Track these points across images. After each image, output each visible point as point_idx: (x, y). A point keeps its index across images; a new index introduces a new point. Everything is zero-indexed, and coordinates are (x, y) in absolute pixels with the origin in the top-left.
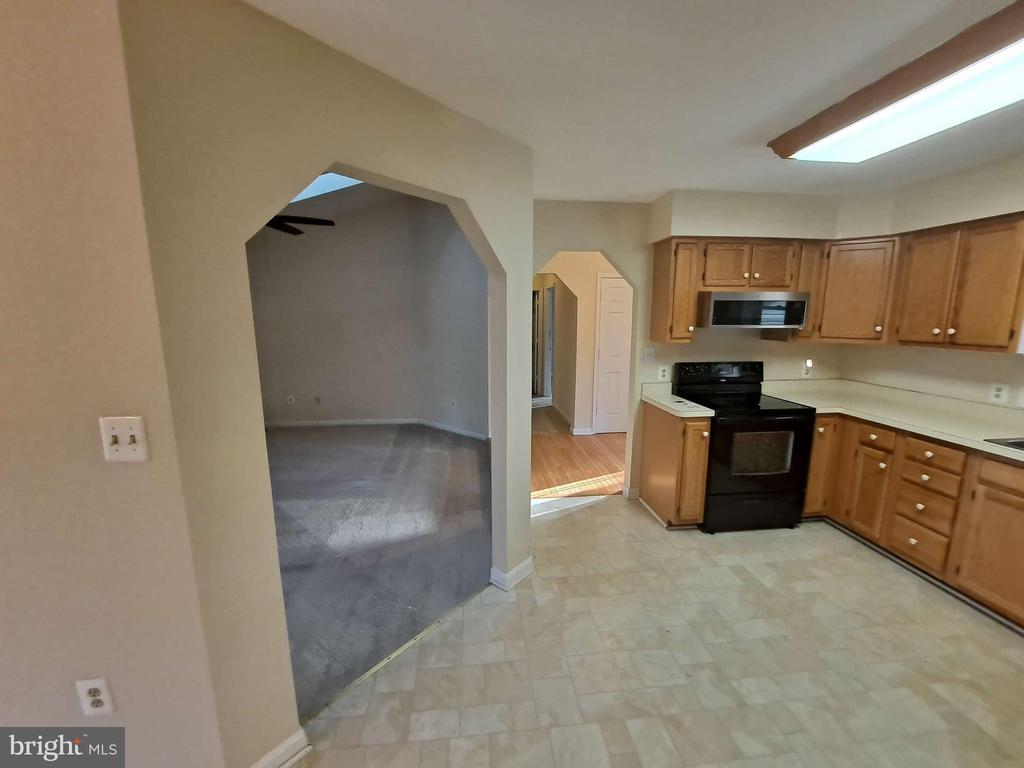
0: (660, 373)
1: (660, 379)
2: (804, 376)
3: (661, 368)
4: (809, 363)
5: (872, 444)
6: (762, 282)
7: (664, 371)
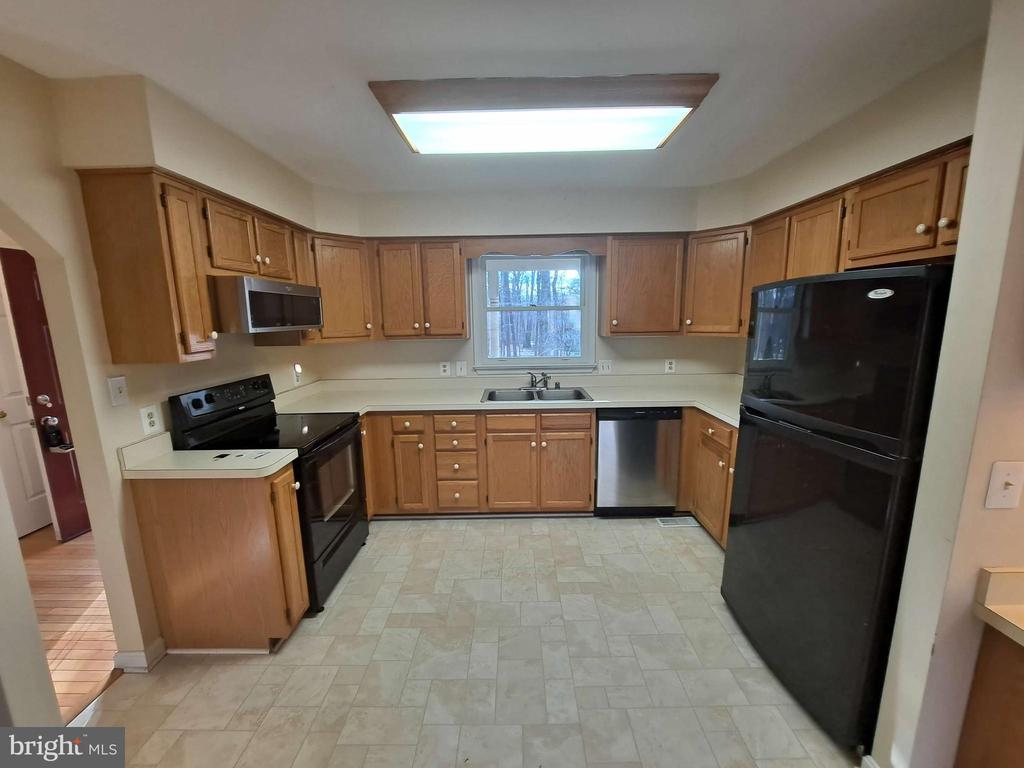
0: (146, 422)
1: (148, 430)
2: (297, 384)
3: (144, 412)
4: (298, 368)
5: (406, 431)
6: (271, 270)
7: (150, 416)
